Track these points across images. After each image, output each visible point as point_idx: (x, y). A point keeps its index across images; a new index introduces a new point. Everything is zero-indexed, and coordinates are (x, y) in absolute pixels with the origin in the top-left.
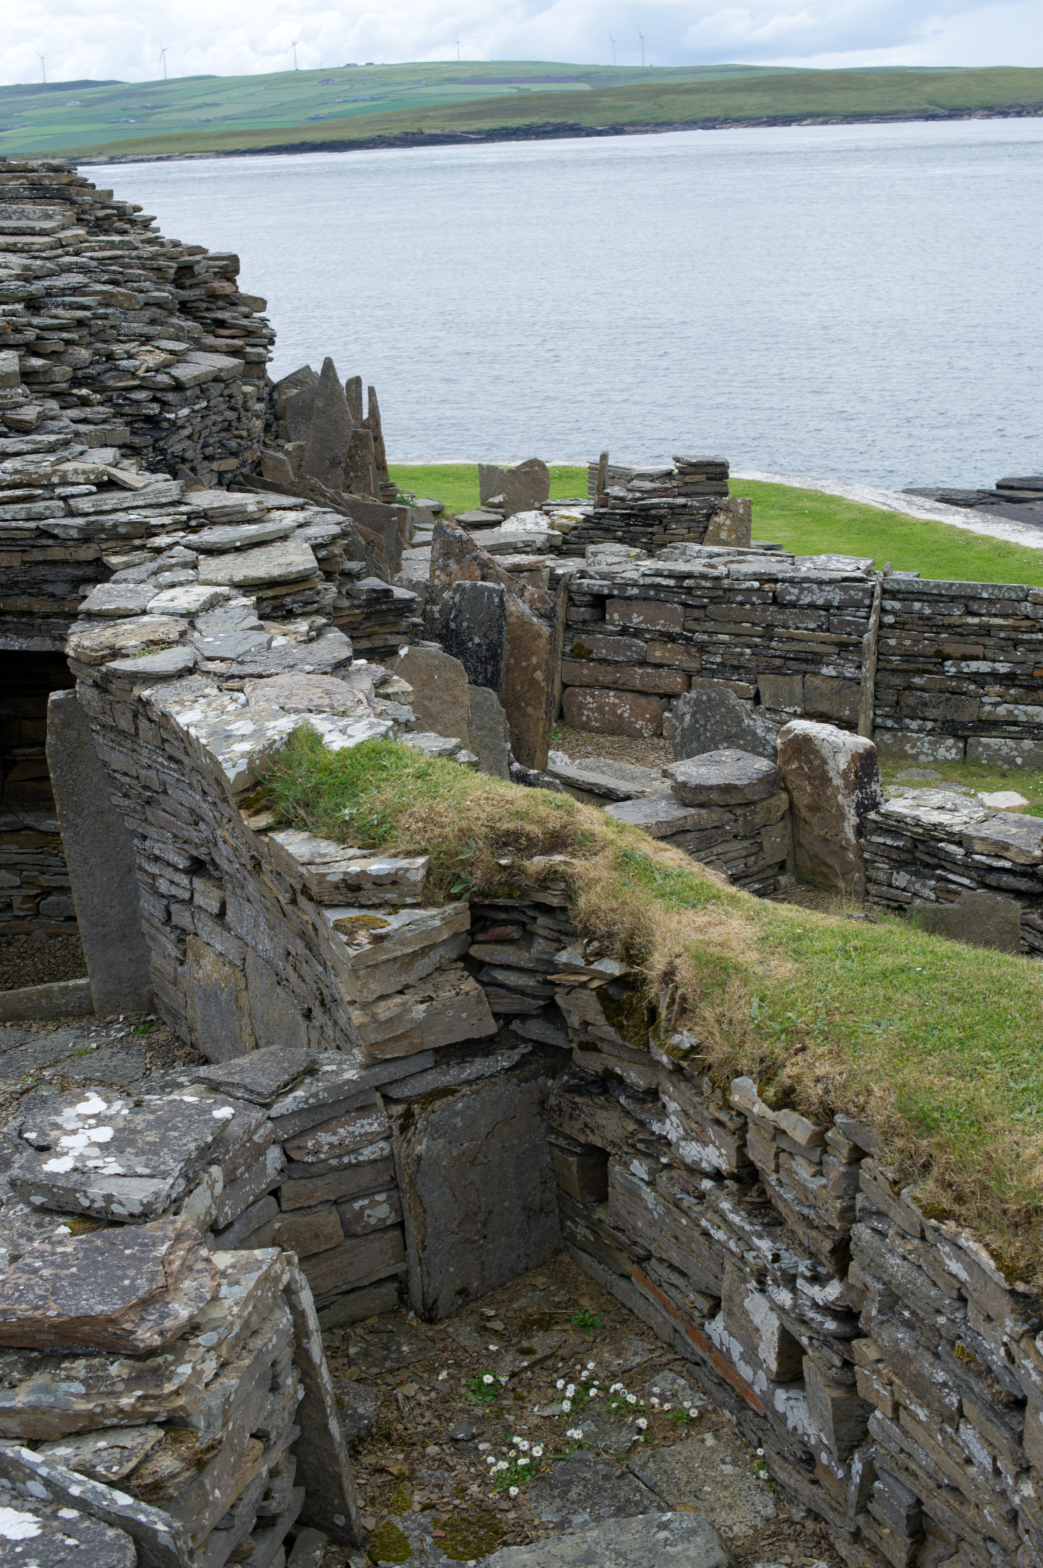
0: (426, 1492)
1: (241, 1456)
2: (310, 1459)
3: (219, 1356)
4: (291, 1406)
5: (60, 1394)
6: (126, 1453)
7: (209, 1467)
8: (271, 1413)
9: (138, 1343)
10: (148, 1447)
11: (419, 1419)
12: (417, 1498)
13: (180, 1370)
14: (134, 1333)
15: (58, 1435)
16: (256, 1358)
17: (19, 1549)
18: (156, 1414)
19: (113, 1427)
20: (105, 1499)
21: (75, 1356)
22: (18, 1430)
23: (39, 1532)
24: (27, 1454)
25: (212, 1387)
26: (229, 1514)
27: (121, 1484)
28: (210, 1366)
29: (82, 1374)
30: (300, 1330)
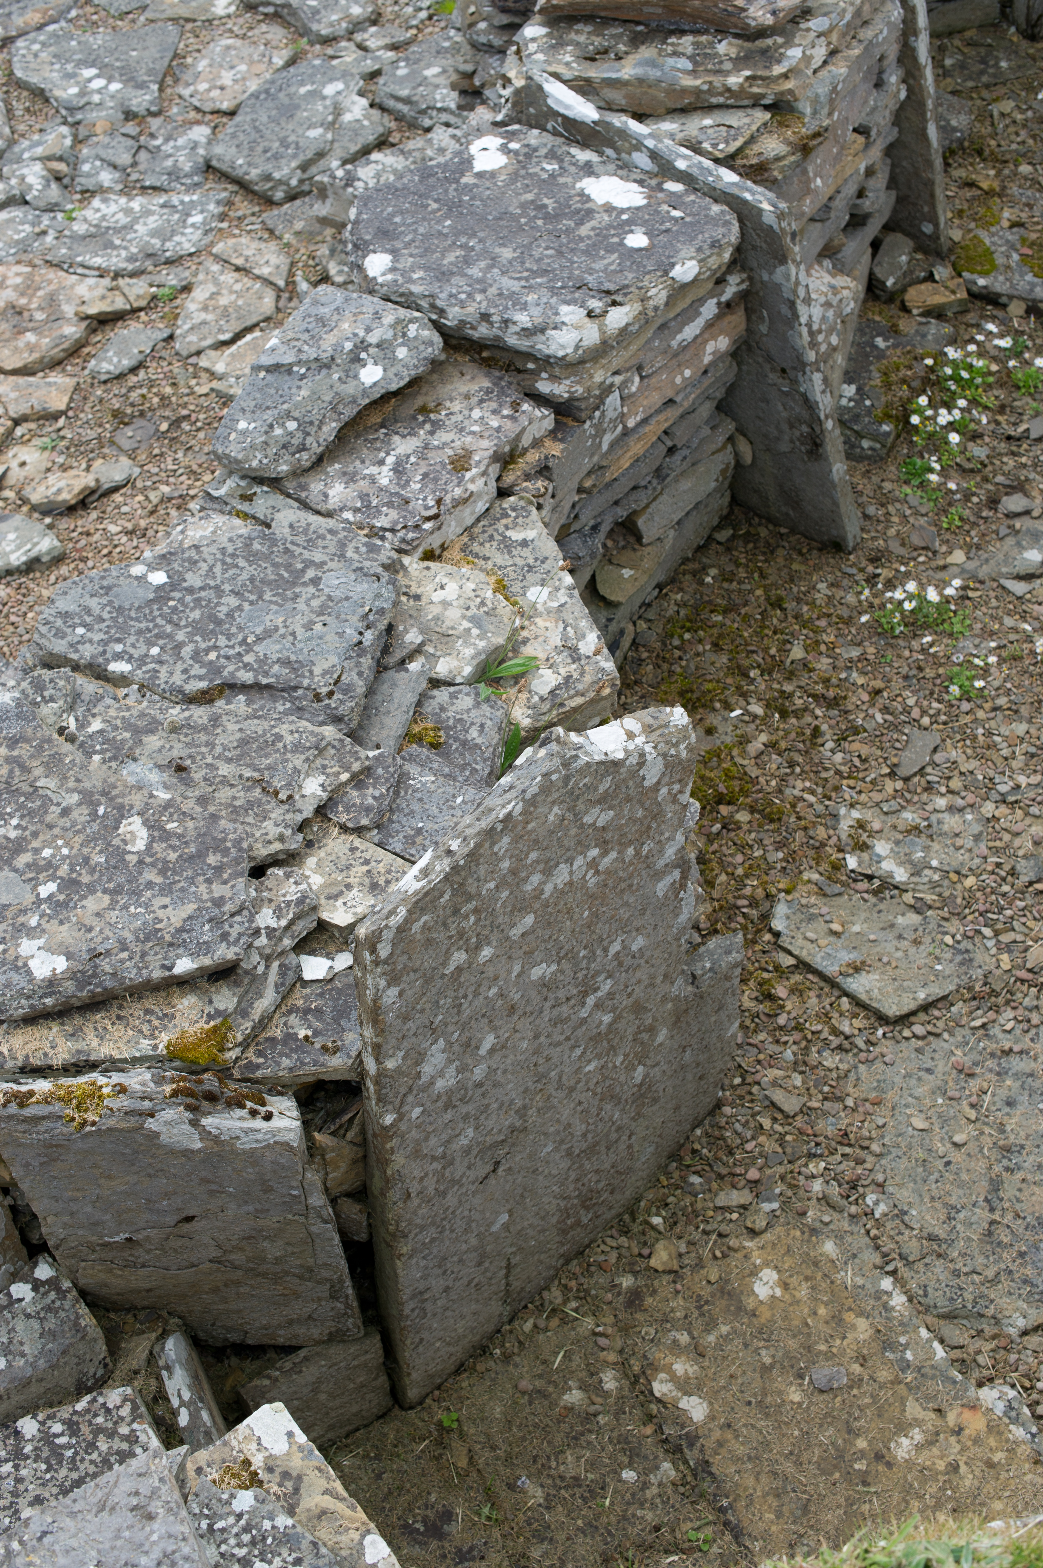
0: (1016, 210)
1: (843, 148)
2: (904, 163)
3: (829, 43)
4: (893, 106)
5: (667, 69)
6: (732, 132)
7: (814, 154)
8: (874, 109)
9: (749, 21)
10: (754, 128)
11: (1013, 137)
12: (1006, 214)
13: (790, 52)
14: (745, 10)
15: (663, 111)
16: (866, 48)
17: (625, 217)
18: (763, 96)
19: (719, 107)
20: (711, 174)
21: (682, 32)
22: (623, 102)
23: (645, 202)
24: (634, 126)
25: (820, 74)
26: (826, 206)
27: (728, 161)
28: (820, 53)
29: (689, 50)
30: (908, 28)
